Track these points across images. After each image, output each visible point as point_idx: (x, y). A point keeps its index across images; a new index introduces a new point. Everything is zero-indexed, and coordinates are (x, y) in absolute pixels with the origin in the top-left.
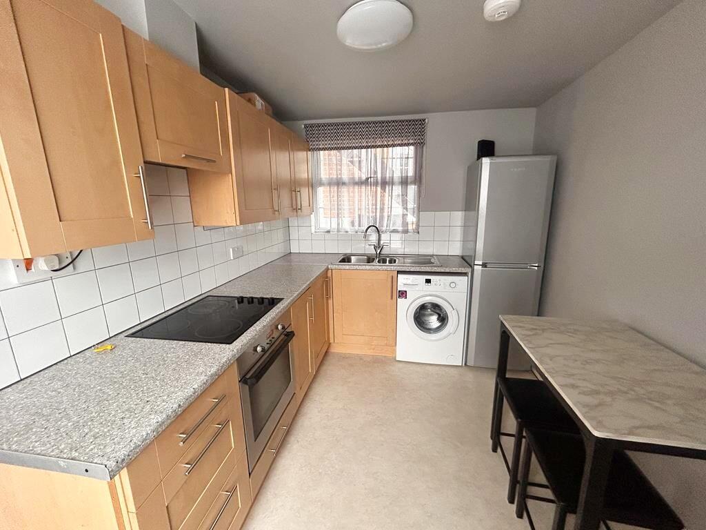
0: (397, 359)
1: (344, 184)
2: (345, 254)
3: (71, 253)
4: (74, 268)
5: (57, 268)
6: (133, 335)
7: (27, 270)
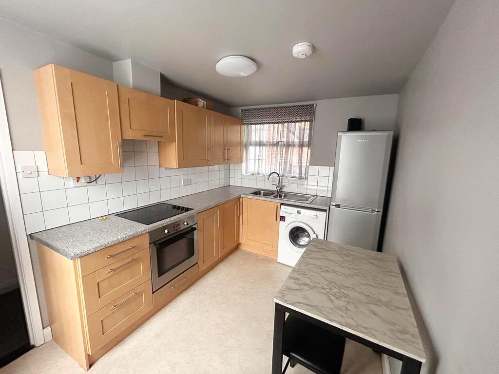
0: (278, 261)
1: (264, 145)
2: (259, 189)
3: (95, 176)
4: (96, 183)
5: (88, 182)
6: (117, 215)
7: (78, 181)
